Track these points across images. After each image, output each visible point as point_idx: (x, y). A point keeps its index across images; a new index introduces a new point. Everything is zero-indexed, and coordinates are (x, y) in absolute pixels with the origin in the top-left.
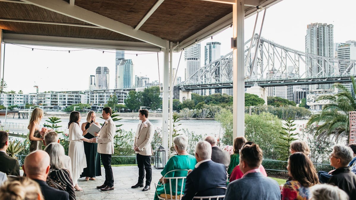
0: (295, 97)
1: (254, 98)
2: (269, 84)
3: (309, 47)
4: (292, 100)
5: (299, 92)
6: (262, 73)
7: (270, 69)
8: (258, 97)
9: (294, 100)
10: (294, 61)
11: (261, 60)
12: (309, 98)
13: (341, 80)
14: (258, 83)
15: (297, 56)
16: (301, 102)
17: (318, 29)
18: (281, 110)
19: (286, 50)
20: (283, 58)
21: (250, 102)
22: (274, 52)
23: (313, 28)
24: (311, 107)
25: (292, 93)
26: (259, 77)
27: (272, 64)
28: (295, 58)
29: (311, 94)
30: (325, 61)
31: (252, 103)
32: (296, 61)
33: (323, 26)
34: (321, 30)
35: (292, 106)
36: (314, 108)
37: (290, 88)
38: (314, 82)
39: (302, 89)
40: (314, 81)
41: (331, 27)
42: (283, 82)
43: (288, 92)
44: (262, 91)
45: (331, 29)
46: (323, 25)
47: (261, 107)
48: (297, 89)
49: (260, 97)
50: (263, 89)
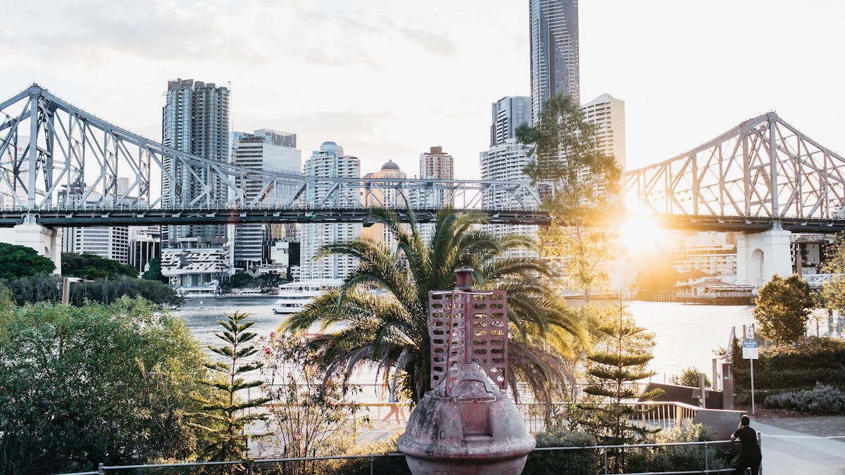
0: (133, 256)
1: (24, 257)
2: (69, 221)
3: (171, 134)
4: (126, 262)
5: (144, 243)
6: (47, 190)
7: (73, 181)
8: (35, 252)
9: (129, 262)
10: (138, 165)
11: (48, 156)
12: (167, 259)
13: (248, 217)
14: (37, 216)
15: (145, 153)
16: (147, 267)
17: (193, 93)
18: (100, 287)
19: (117, 136)
20: (108, 154)
21: (9, 268)
22: (84, 138)
23: (183, 90)
24: (172, 280)
25: (126, 246)
26: (39, 201)
27: (79, 168)
28: (141, 157)
29: (174, 248)
30: (214, 170)
31: (15, 269)
32: (142, 164)
33: (206, 89)
34: (202, 97)
35: (128, 277)
36: (180, 282)
37: (120, 231)
38: (185, 218)
39: (151, 236)
40: (186, 216)
41: (225, 95)
42: (106, 216)
43: (116, 243)
44: (49, 238)
45: (225, 99)
46: (205, 86)
47: (45, 281)
48: (137, 234)
49: (41, 253)
50: (50, 232)
